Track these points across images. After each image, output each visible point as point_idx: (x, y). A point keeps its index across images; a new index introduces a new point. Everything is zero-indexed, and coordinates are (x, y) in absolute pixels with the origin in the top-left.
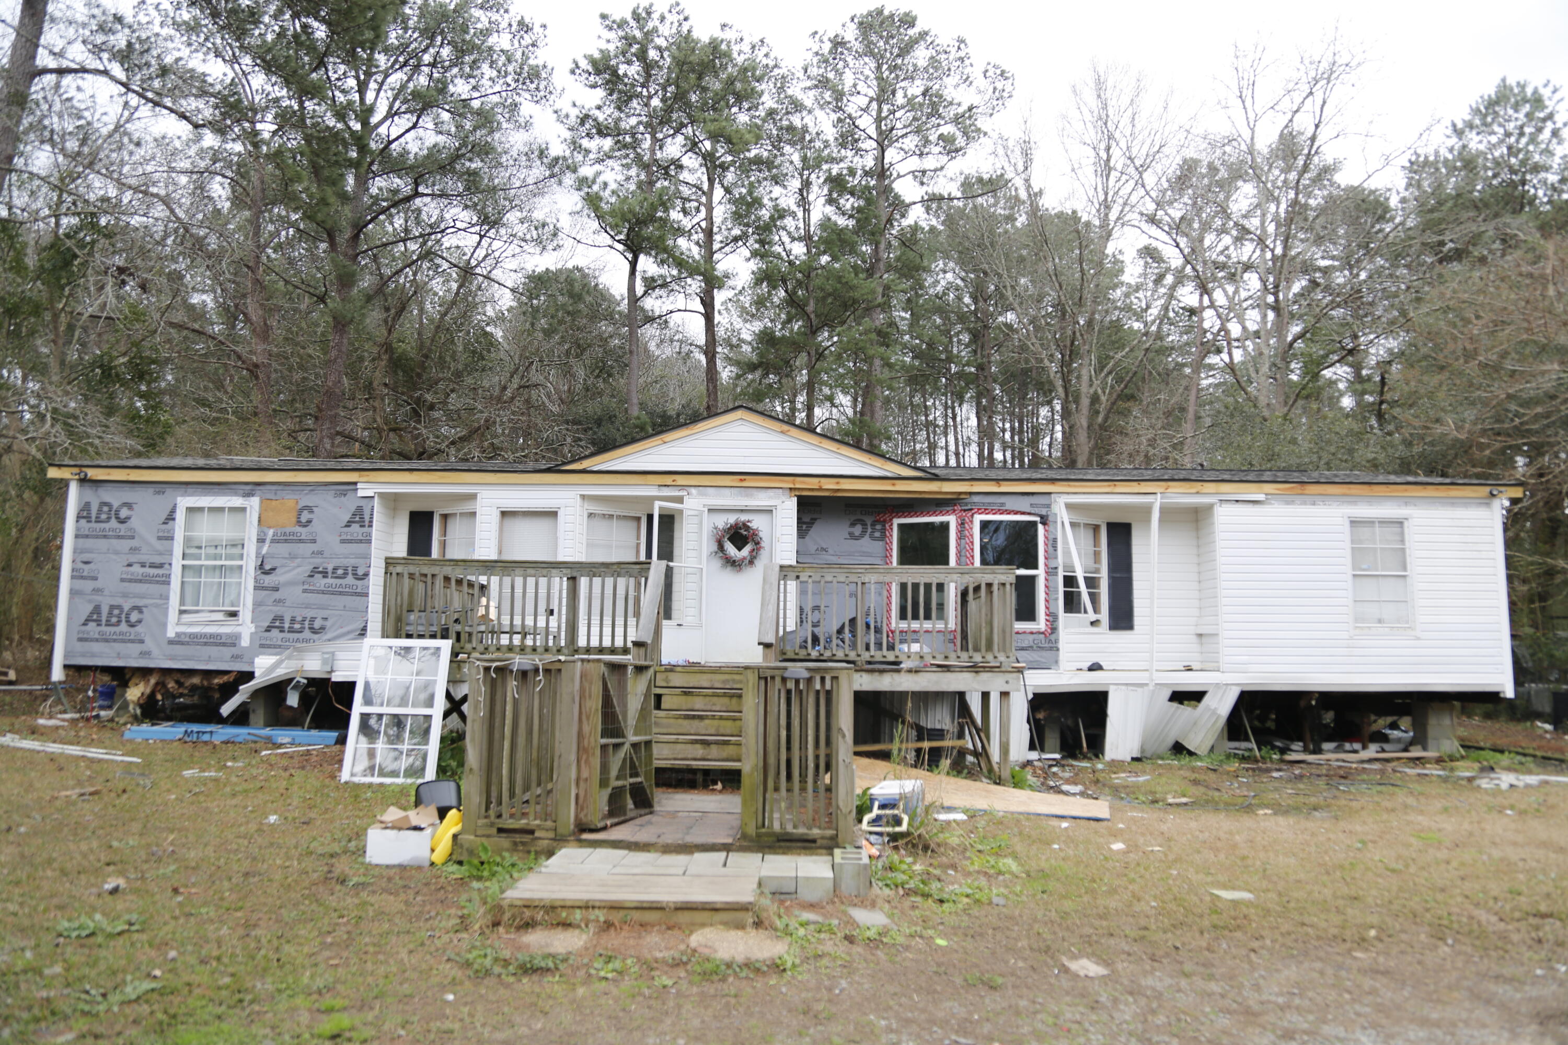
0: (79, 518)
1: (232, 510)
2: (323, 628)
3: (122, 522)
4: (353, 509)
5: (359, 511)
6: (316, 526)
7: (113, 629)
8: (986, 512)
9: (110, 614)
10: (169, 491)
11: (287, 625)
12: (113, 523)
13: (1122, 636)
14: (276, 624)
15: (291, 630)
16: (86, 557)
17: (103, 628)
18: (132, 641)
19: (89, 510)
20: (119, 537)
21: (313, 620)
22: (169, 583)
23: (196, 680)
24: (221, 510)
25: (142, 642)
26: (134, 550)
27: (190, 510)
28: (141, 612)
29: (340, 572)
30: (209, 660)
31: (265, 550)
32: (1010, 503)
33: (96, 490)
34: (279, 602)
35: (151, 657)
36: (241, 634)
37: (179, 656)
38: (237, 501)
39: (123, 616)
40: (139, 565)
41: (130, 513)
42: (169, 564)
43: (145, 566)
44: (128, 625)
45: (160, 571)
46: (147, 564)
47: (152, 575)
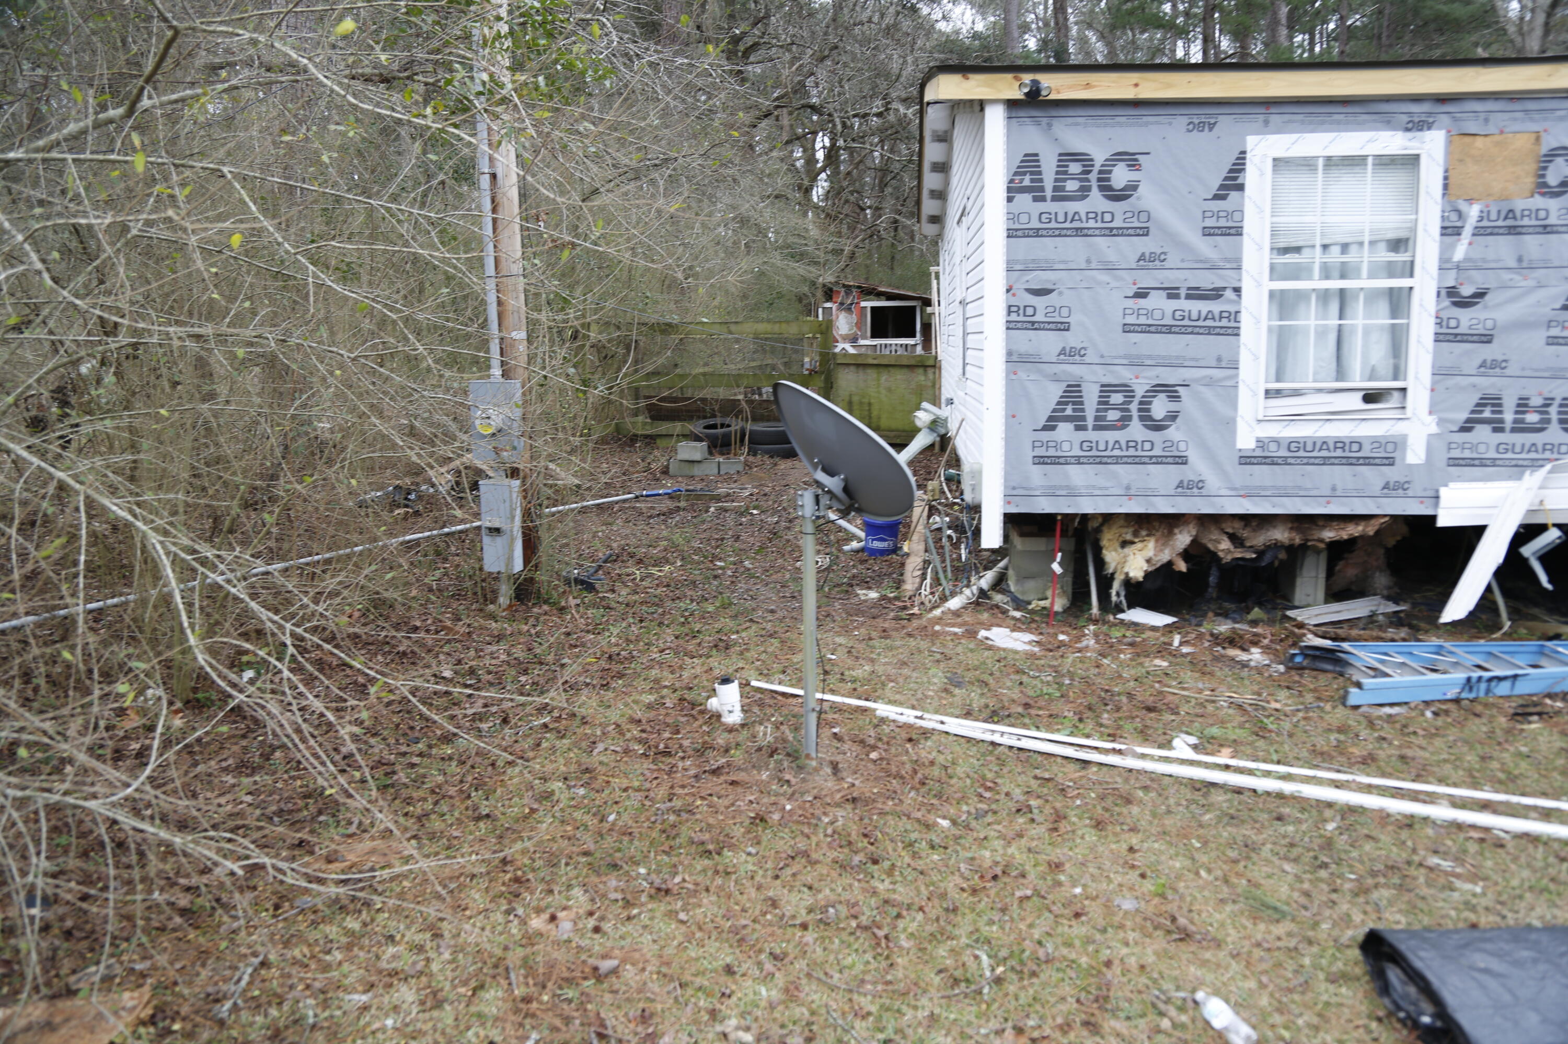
0: (1013, 191)
1: (1387, 162)
3: (1118, 196)
7: (1111, 436)
9: (1104, 403)
10: (1226, 122)
11: (1509, 417)
12: (1096, 201)
14: (1484, 415)
15: (1520, 427)
16: (1038, 279)
17: (1092, 435)
18: (1158, 461)
19: (1037, 173)
20: (1111, 232)
22: (1235, 332)
24: (1354, 162)
25: (1181, 460)
26: (1149, 261)
27: (1281, 164)
28: (1174, 397)
30: (1334, 494)
31: (1460, 251)
33: (1050, 125)
34: (1488, 367)
35: (1204, 492)
36: (1404, 438)
37: (1265, 488)
38: (1391, 142)
39: (1134, 407)
40: (1163, 294)
41: (1134, 176)
42: (1237, 290)
43: (1177, 296)
44: (1146, 426)
45: (1215, 307)
46: (1183, 293)
47: (1194, 315)
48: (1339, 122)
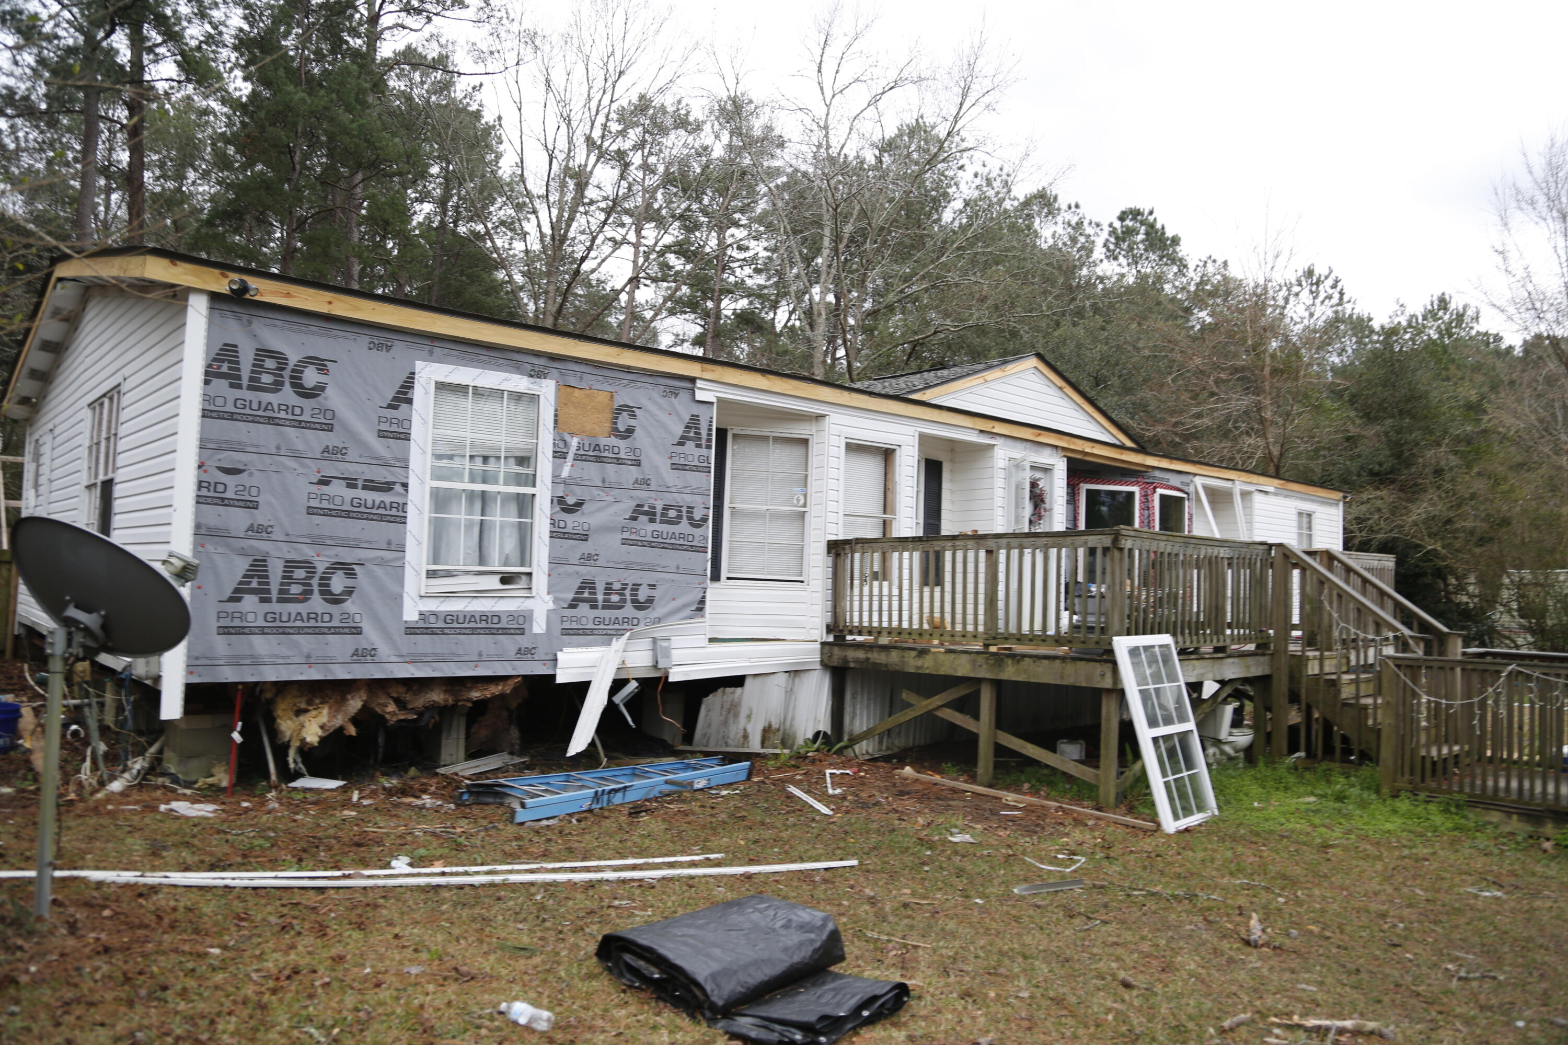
0: (210, 375)
2: (650, 600)
3: (308, 394)
4: (687, 418)
5: (695, 424)
6: (639, 439)
7: (293, 608)
8: (1161, 486)
9: (288, 577)
10: (400, 347)
11: (600, 597)
12: (288, 395)
14: (584, 595)
15: (608, 606)
16: (230, 459)
17: (276, 607)
18: (336, 631)
19: (235, 363)
20: (300, 425)
21: (636, 587)
22: (403, 521)
24: (497, 394)
25: (357, 631)
26: (331, 453)
27: (442, 387)
28: (351, 574)
29: (672, 514)
30: (480, 659)
31: (566, 472)
32: (1172, 480)
33: (250, 322)
34: (587, 559)
35: (376, 659)
36: (531, 612)
37: (426, 655)
38: (520, 383)
39: (315, 582)
40: (344, 483)
41: (322, 378)
42: (405, 486)
43: (354, 486)
44: (326, 600)
45: (387, 498)
46: (360, 483)
47: (369, 504)
48: (483, 362)
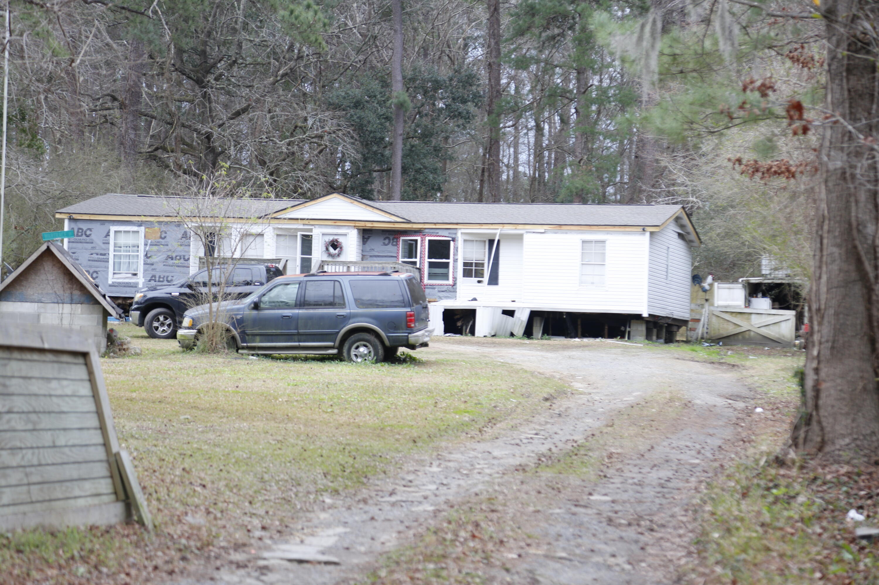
1: (134, 232)
2: (172, 280)
3: (88, 236)
4: (182, 232)
5: (185, 233)
6: (168, 239)
8: (431, 236)
10: (107, 224)
11: (157, 279)
12: (84, 237)
13: (493, 287)
14: (153, 278)
15: (159, 281)
16: (73, 251)
20: (87, 243)
21: (167, 277)
22: (108, 262)
23: (120, 301)
24: (128, 232)
26: (93, 248)
27: (116, 232)
29: (178, 258)
30: (126, 293)
31: (147, 249)
32: (441, 233)
33: (76, 223)
34: (154, 270)
36: (139, 282)
37: (114, 291)
38: (135, 228)
40: (96, 254)
41: (91, 233)
42: (108, 254)
43: (98, 255)
45: (104, 257)
47: (101, 258)
48: (126, 225)
